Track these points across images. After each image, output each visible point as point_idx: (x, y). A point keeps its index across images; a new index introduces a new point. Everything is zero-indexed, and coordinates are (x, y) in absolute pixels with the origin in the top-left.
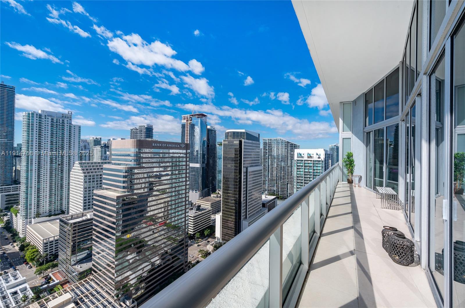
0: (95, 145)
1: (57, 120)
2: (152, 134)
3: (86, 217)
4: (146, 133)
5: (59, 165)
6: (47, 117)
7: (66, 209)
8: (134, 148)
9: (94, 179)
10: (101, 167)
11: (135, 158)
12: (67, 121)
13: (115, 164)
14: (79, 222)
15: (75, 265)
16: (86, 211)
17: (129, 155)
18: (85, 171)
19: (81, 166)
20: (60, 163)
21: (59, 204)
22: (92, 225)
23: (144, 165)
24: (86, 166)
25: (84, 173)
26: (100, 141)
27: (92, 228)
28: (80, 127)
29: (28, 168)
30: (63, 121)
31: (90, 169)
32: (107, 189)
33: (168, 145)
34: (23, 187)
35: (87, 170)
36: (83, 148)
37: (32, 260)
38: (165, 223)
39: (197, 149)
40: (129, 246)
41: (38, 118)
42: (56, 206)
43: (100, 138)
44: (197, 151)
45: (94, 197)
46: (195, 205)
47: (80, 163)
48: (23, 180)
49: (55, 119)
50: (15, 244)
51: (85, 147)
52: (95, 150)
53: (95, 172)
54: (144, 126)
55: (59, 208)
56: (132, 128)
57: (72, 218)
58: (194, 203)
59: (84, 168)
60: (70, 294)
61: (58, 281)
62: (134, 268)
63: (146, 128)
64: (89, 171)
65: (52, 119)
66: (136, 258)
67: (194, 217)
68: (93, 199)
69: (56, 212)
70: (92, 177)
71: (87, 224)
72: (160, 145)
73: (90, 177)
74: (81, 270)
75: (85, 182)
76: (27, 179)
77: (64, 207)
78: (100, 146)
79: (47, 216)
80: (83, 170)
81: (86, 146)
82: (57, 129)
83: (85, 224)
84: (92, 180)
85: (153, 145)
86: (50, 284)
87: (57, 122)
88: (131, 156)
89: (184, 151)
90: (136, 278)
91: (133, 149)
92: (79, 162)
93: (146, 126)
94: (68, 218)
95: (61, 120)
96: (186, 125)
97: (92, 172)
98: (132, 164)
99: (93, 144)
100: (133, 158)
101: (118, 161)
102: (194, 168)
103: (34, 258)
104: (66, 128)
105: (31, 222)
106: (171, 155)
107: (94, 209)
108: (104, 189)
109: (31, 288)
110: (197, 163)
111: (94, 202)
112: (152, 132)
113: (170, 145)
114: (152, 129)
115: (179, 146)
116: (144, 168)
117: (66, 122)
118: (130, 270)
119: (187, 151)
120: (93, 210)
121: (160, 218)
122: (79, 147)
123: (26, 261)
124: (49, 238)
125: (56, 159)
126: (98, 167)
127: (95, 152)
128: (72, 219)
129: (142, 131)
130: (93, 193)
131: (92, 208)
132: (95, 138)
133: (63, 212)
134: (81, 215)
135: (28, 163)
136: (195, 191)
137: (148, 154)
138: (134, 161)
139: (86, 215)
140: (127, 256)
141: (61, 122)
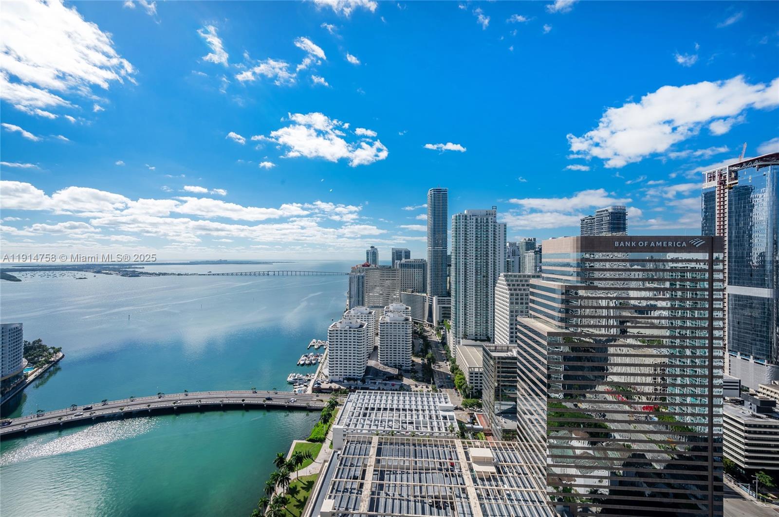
0: (527, 249)
1: (481, 219)
2: (625, 224)
3: (512, 354)
4: (611, 223)
5: (484, 277)
6: (472, 217)
7: (492, 336)
8: (577, 251)
9: (522, 299)
10: (528, 283)
11: (579, 270)
12: (492, 219)
13: (548, 279)
14: (503, 358)
15: (498, 415)
16: (512, 345)
17: (568, 265)
18: (511, 287)
19: (507, 280)
20: (485, 274)
21: (484, 327)
22: (516, 368)
23: (596, 283)
24: (512, 281)
25: (510, 290)
26: (534, 244)
27: (516, 372)
28: (505, 225)
29: (456, 279)
30: (487, 219)
31: (518, 285)
32: (535, 317)
33: (652, 244)
34: (453, 299)
35: (514, 285)
36: (511, 255)
37: (460, 387)
38: (658, 410)
39: (762, 249)
40: (575, 423)
41: (464, 221)
42: (481, 330)
43: (535, 239)
44: (762, 255)
45: (518, 327)
46: (753, 395)
47: (505, 276)
48: (453, 293)
49: (479, 219)
50: (448, 363)
51: (514, 253)
52: (527, 257)
53: (524, 290)
54: (607, 210)
55: (484, 332)
56: (582, 217)
57: (495, 349)
58: (752, 391)
59: (510, 283)
60: (492, 452)
61: (482, 427)
62: (585, 467)
63: (612, 213)
64: (516, 287)
65: (477, 219)
66: (588, 451)
67: (746, 425)
68: (516, 329)
69: (482, 338)
70: (519, 297)
71: (511, 363)
72: (633, 244)
73: (517, 297)
74: (507, 427)
75: (511, 303)
76: (456, 291)
77: (489, 332)
78: (533, 251)
79: (473, 340)
80: (509, 285)
81: (515, 251)
82: (481, 231)
83: (509, 363)
84: (519, 301)
85: (617, 244)
86: (474, 426)
87: (481, 222)
88: (571, 266)
89: (706, 256)
90: (589, 489)
91: (575, 254)
92: (505, 274)
93: (610, 211)
94: (492, 348)
95: (485, 219)
96: (717, 192)
97: (520, 290)
98: (573, 280)
99: (524, 248)
100: (575, 269)
101: (551, 274)
102: (751, 298)
103: (462, 386)
104: (491, 229)
105: (459, 343)
106: (671, 265)
107: (518, 344)
108: (530, 316)
109: (457, 420)
110: (762, 284)
111: (518, 334)
112: (625, 220)
113: (659, 244)
114: (625, 214)
115: (684, 244)
116: (596, 288)
117: (490, 221)
118: (577, 467)
119: (711, 256)
120: (516, 345)
121: (644, 394)
122: (505, 253)
123: (455, 386)
124: (474, 368)
125: (481, 269)
126: (524, 283)
127: (527, 259)
128: (495, 351)
129: (602, 220)
130: (516, 320)
131: (516, 341)
132: (527, 239)
133: (488, 339)
134: (506, 348)
135: (456, 274)
136: (755, 358)
137: (604, 263)
138: (578, 275)
139: (511, 351)
140: (572, 439)
141: (485, 222)
